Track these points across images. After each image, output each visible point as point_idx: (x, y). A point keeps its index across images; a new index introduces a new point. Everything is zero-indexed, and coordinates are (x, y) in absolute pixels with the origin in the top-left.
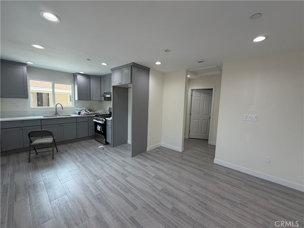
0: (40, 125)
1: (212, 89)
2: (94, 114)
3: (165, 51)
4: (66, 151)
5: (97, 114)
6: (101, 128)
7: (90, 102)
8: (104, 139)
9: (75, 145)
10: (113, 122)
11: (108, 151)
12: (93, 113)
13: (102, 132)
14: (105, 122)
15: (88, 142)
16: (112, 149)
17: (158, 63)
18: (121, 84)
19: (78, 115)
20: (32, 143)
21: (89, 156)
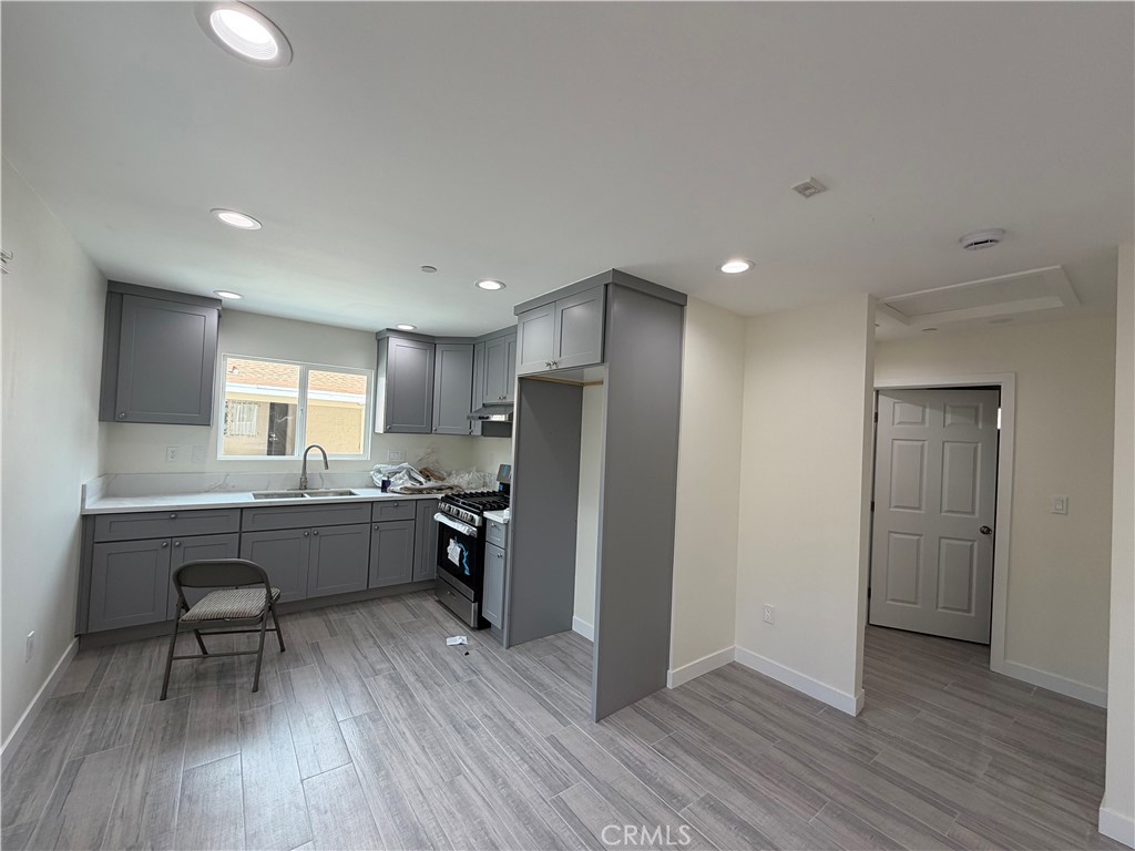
0: (238, 530)
1: (998, 388)
2: (440, 489)
3: (796, 188)
4: (316, 648)
5: (451, 488)
6: (462, 551)
7: (428, 439)
8: (474, 606)
9: (356, 620)
10: (514, 531)
11: (484, 668)
12: (439, 484)
13: (467, 573)
14: (482, 529)
15: (408, 607)
16: (502, 656)
17: (735, 267)
18: (554, 367)
19: (377, 494)
20: (188, 610)
21: (403, 689)
